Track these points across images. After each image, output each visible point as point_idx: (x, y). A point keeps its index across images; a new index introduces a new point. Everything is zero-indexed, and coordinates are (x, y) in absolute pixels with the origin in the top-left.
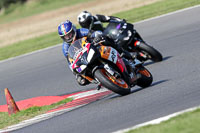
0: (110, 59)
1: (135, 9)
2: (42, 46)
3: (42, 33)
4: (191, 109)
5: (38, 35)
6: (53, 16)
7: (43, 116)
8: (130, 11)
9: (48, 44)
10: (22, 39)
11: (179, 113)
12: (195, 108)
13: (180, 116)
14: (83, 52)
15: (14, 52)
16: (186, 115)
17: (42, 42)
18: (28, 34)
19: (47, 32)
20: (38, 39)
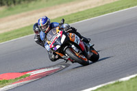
0: (75, 42)
1: (73, 14)
2: (9, 38)
3: (9, 30)
4: (112, 83)
5: (6, 31)
6: (17, 18)
7: (10, 86)
8: (69, 15)
9: (12, 37)
11: (103, 85)
12: (114, 82)
13: (104, 87)
16: (108, 86)
17: (9, 36)
19: (12, 29)
20: (6, 34)
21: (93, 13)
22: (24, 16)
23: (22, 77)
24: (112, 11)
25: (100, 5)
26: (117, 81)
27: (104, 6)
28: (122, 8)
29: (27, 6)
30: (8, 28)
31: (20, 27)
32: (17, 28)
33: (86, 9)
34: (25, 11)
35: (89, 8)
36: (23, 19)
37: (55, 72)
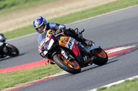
2: (86, 17)
3: (87, 8)
5: (84, 9)
10: (73, 11)
14: (46, 41)
15: (67, 20)
17: (86, 14)
18: (77, 8)
20: (83, 12)
30: (86, 6)
32: (95, 6)
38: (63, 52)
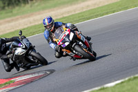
0: (82, 39)
14: (66, 34)
21: (78, 19)
22: (9, 22)
23: (6, 83)
24: (97, 16)
25: (84, 10)
26: (102, 87)
27: (89, 11)
28: (107, 13)
29: (12, 12)
31: (5, 33)
33: (70, 14)
34: (10, 17)
35: (73, 13)
36: (7, 25)
37: (40, 78)
38: (80, 43)
